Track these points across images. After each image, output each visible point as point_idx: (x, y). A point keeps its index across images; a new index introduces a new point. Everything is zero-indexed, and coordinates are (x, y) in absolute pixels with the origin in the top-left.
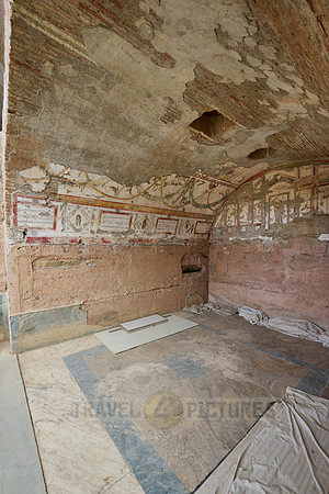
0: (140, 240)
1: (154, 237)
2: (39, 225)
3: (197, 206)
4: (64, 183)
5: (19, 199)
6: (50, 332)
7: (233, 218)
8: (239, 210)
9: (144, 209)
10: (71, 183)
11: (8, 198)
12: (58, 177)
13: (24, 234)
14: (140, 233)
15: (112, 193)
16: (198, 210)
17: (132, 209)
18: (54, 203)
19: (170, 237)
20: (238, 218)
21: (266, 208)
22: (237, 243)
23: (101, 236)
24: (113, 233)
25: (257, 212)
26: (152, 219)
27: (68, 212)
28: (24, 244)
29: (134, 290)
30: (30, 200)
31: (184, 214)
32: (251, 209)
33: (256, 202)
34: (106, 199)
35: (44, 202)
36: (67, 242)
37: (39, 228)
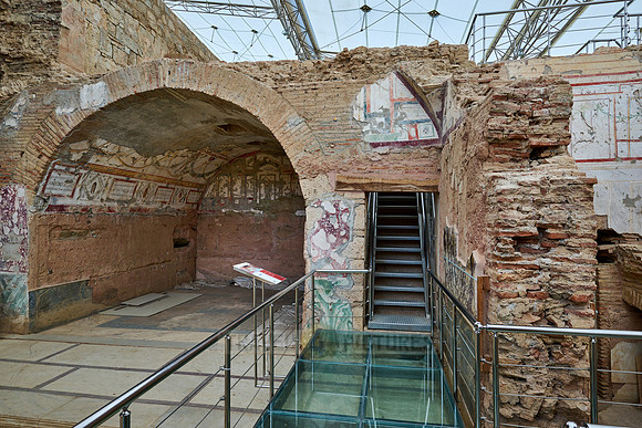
0: (139, 209)
1: (152, 206)
2: (60, 192)
3: (194, 175)
4: (98, 153)
5: (56, 167)
6: (61, 310)
7: (226, 189)
8: (233, 183)
9: (150, 177)
10: (103, 154)
11: (47, 166)
12: (97, 149)
13: (45, 201)
14: (140, 202)
15: (130, 163)
16: (193, 179)
17: (140, 177)
18: (81, 171)
19: (164, 206)
20: (231, 190)
21: (257, 185)
22: (230, 215)
23: (108, 204)
24: (118, 201)
25: (250, 186)
26: (154, 186)
27: (89, 179)
28: (43, 212)
29: (132, 266)
30: (64, 168)
31: (181, 183)
32: (244, 183)
33: (248, 178)
34: (124, 167)
35: (73, 170)
36: (79, 210)
37: (60, 196)
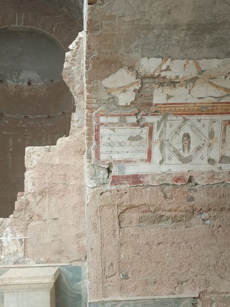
2: (127, 156)
4: (161, 85)
5: (102, 119)
10: (173, 83)
11: (89, 121)
12: (152, 77)
13: (109, 171)
18: (149, 119)
23: (227, 167)
27: (169, 130)
28: (108, 187)
30: (116, 120)
35: (133, 119)
36: (169, 180)
37: (128, 161)
